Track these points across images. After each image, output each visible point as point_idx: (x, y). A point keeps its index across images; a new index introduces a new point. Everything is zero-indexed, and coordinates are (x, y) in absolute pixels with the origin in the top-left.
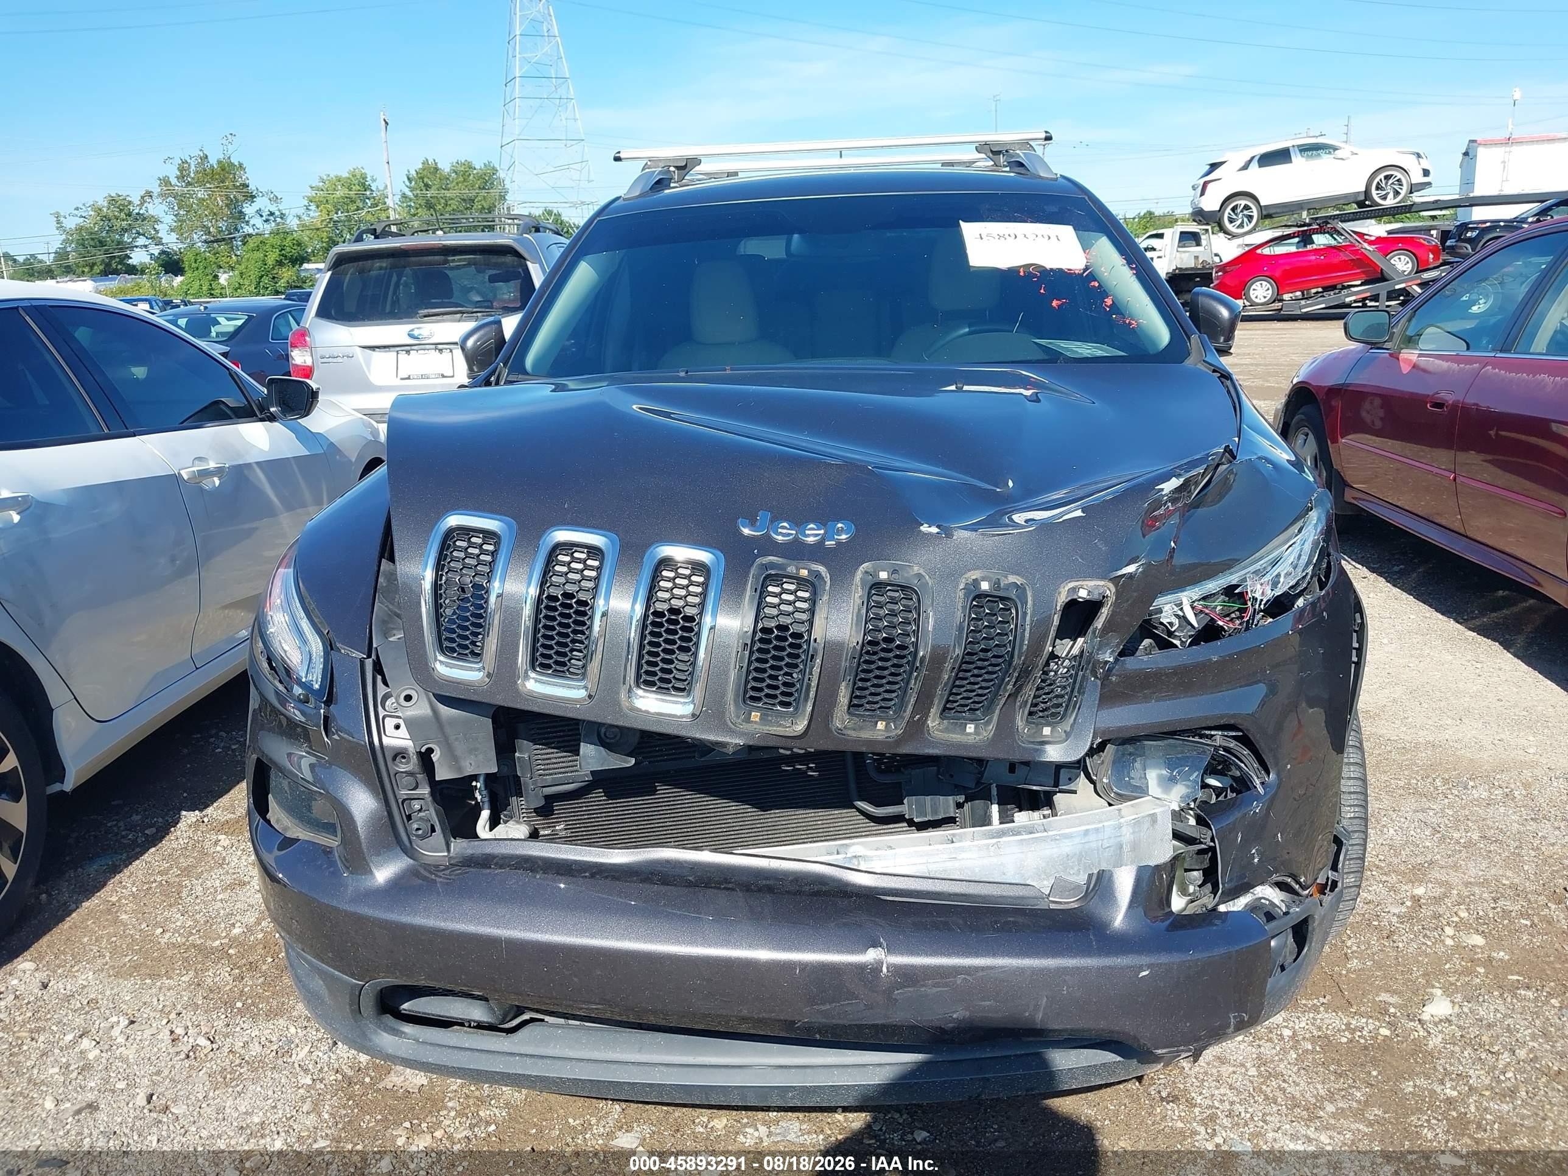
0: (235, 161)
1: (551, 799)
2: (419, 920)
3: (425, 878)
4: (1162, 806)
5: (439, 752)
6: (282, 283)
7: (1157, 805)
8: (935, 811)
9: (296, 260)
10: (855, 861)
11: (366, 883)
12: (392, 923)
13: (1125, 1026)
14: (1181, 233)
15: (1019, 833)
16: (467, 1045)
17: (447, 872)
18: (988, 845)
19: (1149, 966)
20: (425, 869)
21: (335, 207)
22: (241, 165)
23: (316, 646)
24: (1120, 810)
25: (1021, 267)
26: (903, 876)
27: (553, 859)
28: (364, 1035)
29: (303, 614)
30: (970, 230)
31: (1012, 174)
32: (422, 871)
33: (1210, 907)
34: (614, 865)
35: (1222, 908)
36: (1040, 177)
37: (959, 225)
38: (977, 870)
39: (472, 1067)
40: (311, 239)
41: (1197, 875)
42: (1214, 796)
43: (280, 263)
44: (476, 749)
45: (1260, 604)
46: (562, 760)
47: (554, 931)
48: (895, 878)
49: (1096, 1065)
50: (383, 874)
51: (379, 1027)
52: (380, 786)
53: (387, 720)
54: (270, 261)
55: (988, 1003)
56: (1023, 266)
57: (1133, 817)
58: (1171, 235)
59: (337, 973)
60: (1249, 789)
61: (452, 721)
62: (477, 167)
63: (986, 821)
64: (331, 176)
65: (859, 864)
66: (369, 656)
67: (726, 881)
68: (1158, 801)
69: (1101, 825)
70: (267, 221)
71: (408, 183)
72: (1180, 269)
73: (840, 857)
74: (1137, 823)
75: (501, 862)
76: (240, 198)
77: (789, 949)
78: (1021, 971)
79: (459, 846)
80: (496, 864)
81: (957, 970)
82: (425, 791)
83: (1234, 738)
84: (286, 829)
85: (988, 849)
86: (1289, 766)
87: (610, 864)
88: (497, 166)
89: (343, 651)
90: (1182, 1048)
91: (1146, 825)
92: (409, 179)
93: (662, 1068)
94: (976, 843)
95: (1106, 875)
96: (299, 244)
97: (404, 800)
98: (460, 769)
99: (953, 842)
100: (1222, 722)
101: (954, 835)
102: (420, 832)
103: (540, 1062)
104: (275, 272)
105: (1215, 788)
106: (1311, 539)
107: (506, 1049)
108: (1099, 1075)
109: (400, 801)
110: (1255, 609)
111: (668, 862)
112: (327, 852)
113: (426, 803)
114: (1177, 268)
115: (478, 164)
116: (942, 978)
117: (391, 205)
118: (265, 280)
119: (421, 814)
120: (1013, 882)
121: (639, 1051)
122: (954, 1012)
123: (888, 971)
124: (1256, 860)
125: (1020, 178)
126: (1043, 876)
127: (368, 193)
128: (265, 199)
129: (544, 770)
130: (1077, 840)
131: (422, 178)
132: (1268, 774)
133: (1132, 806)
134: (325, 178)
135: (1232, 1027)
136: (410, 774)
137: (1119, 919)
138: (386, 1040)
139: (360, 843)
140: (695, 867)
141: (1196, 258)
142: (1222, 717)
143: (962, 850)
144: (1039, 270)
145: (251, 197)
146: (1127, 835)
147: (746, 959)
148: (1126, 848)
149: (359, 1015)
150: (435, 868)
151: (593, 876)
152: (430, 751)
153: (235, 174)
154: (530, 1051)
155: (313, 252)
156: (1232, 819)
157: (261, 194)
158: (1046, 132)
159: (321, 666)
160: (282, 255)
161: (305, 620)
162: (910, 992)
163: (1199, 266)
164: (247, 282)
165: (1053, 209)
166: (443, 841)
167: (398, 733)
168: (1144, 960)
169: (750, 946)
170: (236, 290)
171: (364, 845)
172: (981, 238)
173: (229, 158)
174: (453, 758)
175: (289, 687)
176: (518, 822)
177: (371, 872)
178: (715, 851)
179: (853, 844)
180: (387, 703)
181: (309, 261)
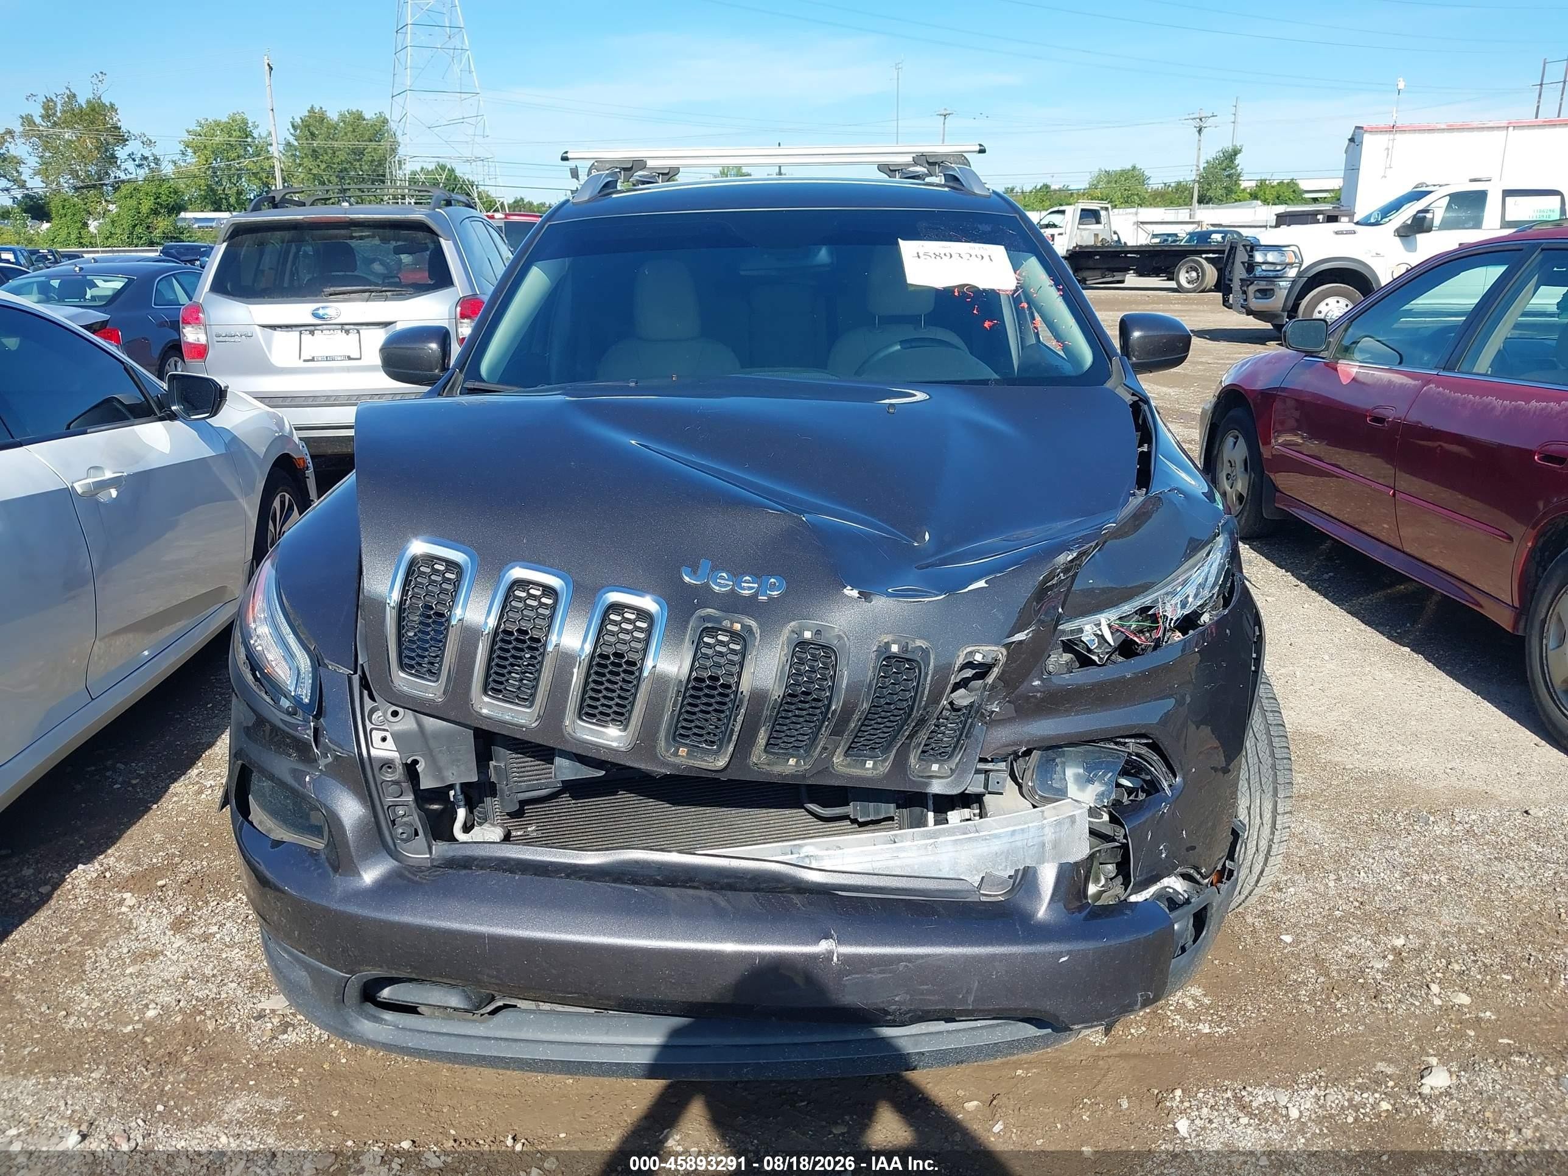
0: (106, 100)
1: (523, 803)
2: (407, 919)
3: (409, 880)
4: (1080, 808)
5: (423, 764)
6: (157, 234)
7: (1075, 807)
8: (877, 812)
9: (173, 208)
10: (807, 860)
11: (353, 884)
12: (381, 921)
13: (1047, 1005)
14: (1082, 210)
15: (954, 834)
16: (445, 1031)
17: (427, 873)
18: (927, 845)
19: (1069, 953)
20: (410, 872)
21: (213, 152)
22: (112, 106)
23: (304, 662)
24: (1043, 812)
25: (955, 287)
26: (851, 873)
27: (530, 860)
28: (346, 1023)
29: (289, 630)
30: (908, 249)
31: (946, 189)
32: (407, 873)
33: (1122, 899)
34: (588, 866)
35: (1133, 898)
36: (975, 194)
37: (897, 244)
38: (916, 867)
39: (450, 1050)
40: (188, 186)
41: (1111, 868)
42: (1126, 795)
43: (155, 212)
44: (458, 760)
45: (1170, 623)
46: (536, 768)
47: (533, 928)
48: (844, 875)
49: (1018, 1040)
50: (370, 876)
51: (361, 1015)
52: (367, 794)
53: (374, 732)
54: (145, 209)
55: (926, 987)
56: (958, 286)
57: (1055, 819)
58: (1072, 212)
59: (324, 966)
60: (1158, 791)
61: (438, 735)
62: (367, 117)
63: (922, 823)
64: (210, 120)
65: (810, 863)
66: (356, 673)
67: (691, 880)
68: (1076, 804)
69: (1026, 826)
70: (139, 166)
71: (292, 131)
72: (1081, 247)
73: (795, 856)
74: (1059, 823)
75: (482, 863)
76: (111, 140)
77: (751, 941)
78: (954, 958)
79: (440, 848)
80: (477, 866)
81: (900, 958)
82: (409, 798)
83: (1145, 744)
84: (270, 830)
85: (926, 848)
86: (1194, 770)
87: (583, 865)
88: (388, 117)
89: (330, 667)
90: (1095, 1023)
91: (1067, 825)
92: (293, 126)
93: (628, 1049)
94: (916, 843)
95: (1031, 871)
96: (176, 193)
97: (390, 806)
98: (443, 779)
99: (895, 842)
100: (1134, 732)
101: (896, 835)
102: (404, 836)
103: (514, 1045)
104: (149, 221)
105: (1127, 788)
106: (1217, 563)
107: (482, 1034)
108: (1022, 1048)
109: (386, 807)
110: (1165, 628)
111: (637, 863)
112: (313, 854)
113: (410, 809)
114: (1077, 246)
115: (369, 115)
116: (886, 965)
117: (276, 154)
118: (139, 230)
119: (405, 819)
120: (947, 876)
121: (607, 1033)
122: (896, 996)
123: (838, 960)
124: (1163, 856)
125: (954, 194)
126: (974, 872)
127: (249, 140)
128: (138, 142)
129: (519, 777)
130: (1005, 840)
131: (308, 126)
132: (1175, 777)
133: (1054, 808)
134: (203, 122)
135: (1139, 1004)
136: (396, 783)
137: (1042, 911)
138: (366, 1027)
139: (348, 847)
140: (662, 867)
141: (1096, 235)
142: (1134, 727)
143: (902, 849)
144: (972, 290)
145: (123, 140)
146: (1049, 835)
147: (711, 951)
148: (1048, 847)
149: (342, 1004)
150: (418, 869)
151: (568, 876)
152: (416, 762)
153: (105, 115)
154: (504, 1035)
155: (189, 199)
156: (1143, 819)
157: (133, 138)
158: (980, 145)
159: (310, 681)
160: (158, 204)
161: (292, 636)
162: (858, 978)
163: (1099, 244)
164: (119, 231)
165: (987, 228)
166: (426, 845)
167: (384, 745)
168: (1064, 947)
169: (714, 940)
170: (107, 239)
171: (352, 849)
172: (919, 257)
173: (99, 98)
174: (436, 769)
175: (275, 699)
176: (493, 825)
177: (360, 875)
178: (680, 852)
179: (806, 845)
180: (374, 717)
181: (185, 210)
